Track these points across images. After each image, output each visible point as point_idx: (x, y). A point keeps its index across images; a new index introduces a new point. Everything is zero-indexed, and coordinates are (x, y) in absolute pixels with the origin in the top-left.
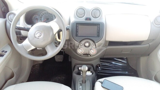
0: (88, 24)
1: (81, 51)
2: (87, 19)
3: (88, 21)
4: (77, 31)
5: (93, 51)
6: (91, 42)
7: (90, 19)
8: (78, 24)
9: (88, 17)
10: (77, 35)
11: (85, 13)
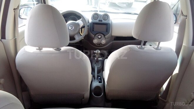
0: (100, 24)
1: (95, 41)
2: (99, 21)
3: (100, 22)
4: (93, 28)
5: (103, 42)
6: (102, 36)
7: (101, 21)
8: (94, 24)
9: (100, 19)
10: (93, 30)
11: (98, 17)
